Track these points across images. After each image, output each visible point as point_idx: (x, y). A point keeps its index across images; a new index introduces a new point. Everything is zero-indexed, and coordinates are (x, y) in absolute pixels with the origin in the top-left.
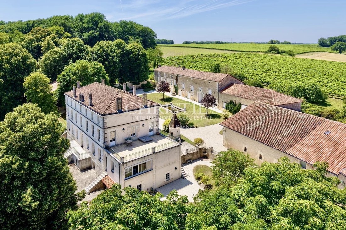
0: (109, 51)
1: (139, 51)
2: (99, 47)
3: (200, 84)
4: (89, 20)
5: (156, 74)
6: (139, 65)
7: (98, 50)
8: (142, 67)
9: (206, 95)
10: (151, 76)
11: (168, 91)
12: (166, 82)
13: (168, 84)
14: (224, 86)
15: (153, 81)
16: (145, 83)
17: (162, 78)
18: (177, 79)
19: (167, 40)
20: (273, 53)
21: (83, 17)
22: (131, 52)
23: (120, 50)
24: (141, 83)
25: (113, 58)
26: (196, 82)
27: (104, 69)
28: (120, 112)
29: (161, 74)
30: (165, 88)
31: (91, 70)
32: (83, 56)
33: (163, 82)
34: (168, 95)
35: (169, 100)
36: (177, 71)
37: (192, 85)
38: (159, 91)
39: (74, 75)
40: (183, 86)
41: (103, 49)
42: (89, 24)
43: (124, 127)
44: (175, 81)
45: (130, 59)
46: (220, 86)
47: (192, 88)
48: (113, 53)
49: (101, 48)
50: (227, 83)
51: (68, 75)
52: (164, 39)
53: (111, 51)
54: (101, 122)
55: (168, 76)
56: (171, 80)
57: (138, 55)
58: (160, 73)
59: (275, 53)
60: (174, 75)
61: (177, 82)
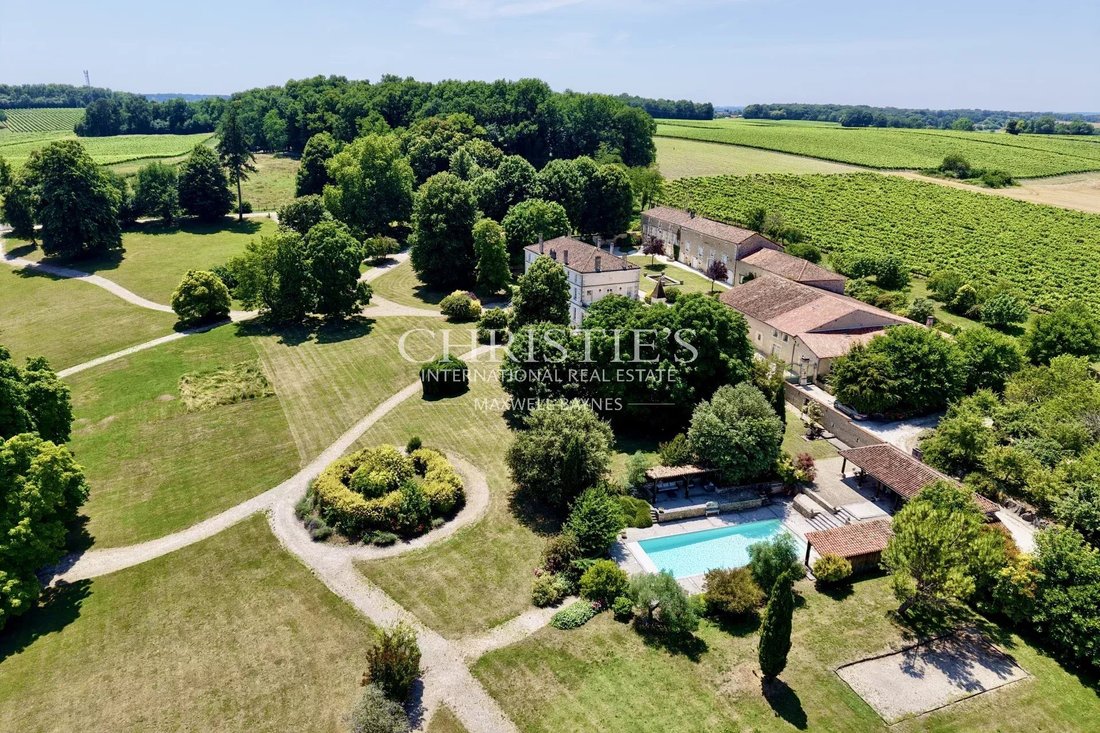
0: (568, 180)
1: (618, 179)
2: (552, 173)
3: (712, 245)
4: (519, 98)
5: (645, 220)
6: (617, 205)
7: (551, 178)
8: (621, 209)
9: (715, 263)
10: (635, 224)
11: (662, 253)
12: (658, 238)
13: (661, 241)
14: (745, 251)
15: (638, 233)
16: (623, 236)
17: (654, 229)
18: (679, 235)
19: (695, 102)
20: (947, 176)
21: (505, 86)
22: (604, 181)
23: (586, 178)
24: (617, 237)
25: (575, 193)
26: (707, 241)
27: (565, 215)
28: (598, 271)
29: (654, 222)
30: (657, 248)
31: (549, 217)
32: (529, 187)
33: (653, 238)
34: (660, 259)
35: (660, 267)
36: (680, 218)
37: (702, 246)
38: (646, 252)
39: (528, 222)
40: (688, 246)
41: (559, 177)
42: (517, 105)
43: (601, 288)
44: (675, 236)
45: (601, 194)
46: (739, 250)
47: (701, 250)
48: (575, 184)
49: (555, 174)
50: (752, 246)
51: (519, 222)
52: (684, 102)
53: (571, 181)
54: (579, 281)
55: (665, 227)
56: (670, 234)
57: (616, 186)
58: (653, 220)
59: (953, 177)
60: (674, 226)
61: (679, 238)
